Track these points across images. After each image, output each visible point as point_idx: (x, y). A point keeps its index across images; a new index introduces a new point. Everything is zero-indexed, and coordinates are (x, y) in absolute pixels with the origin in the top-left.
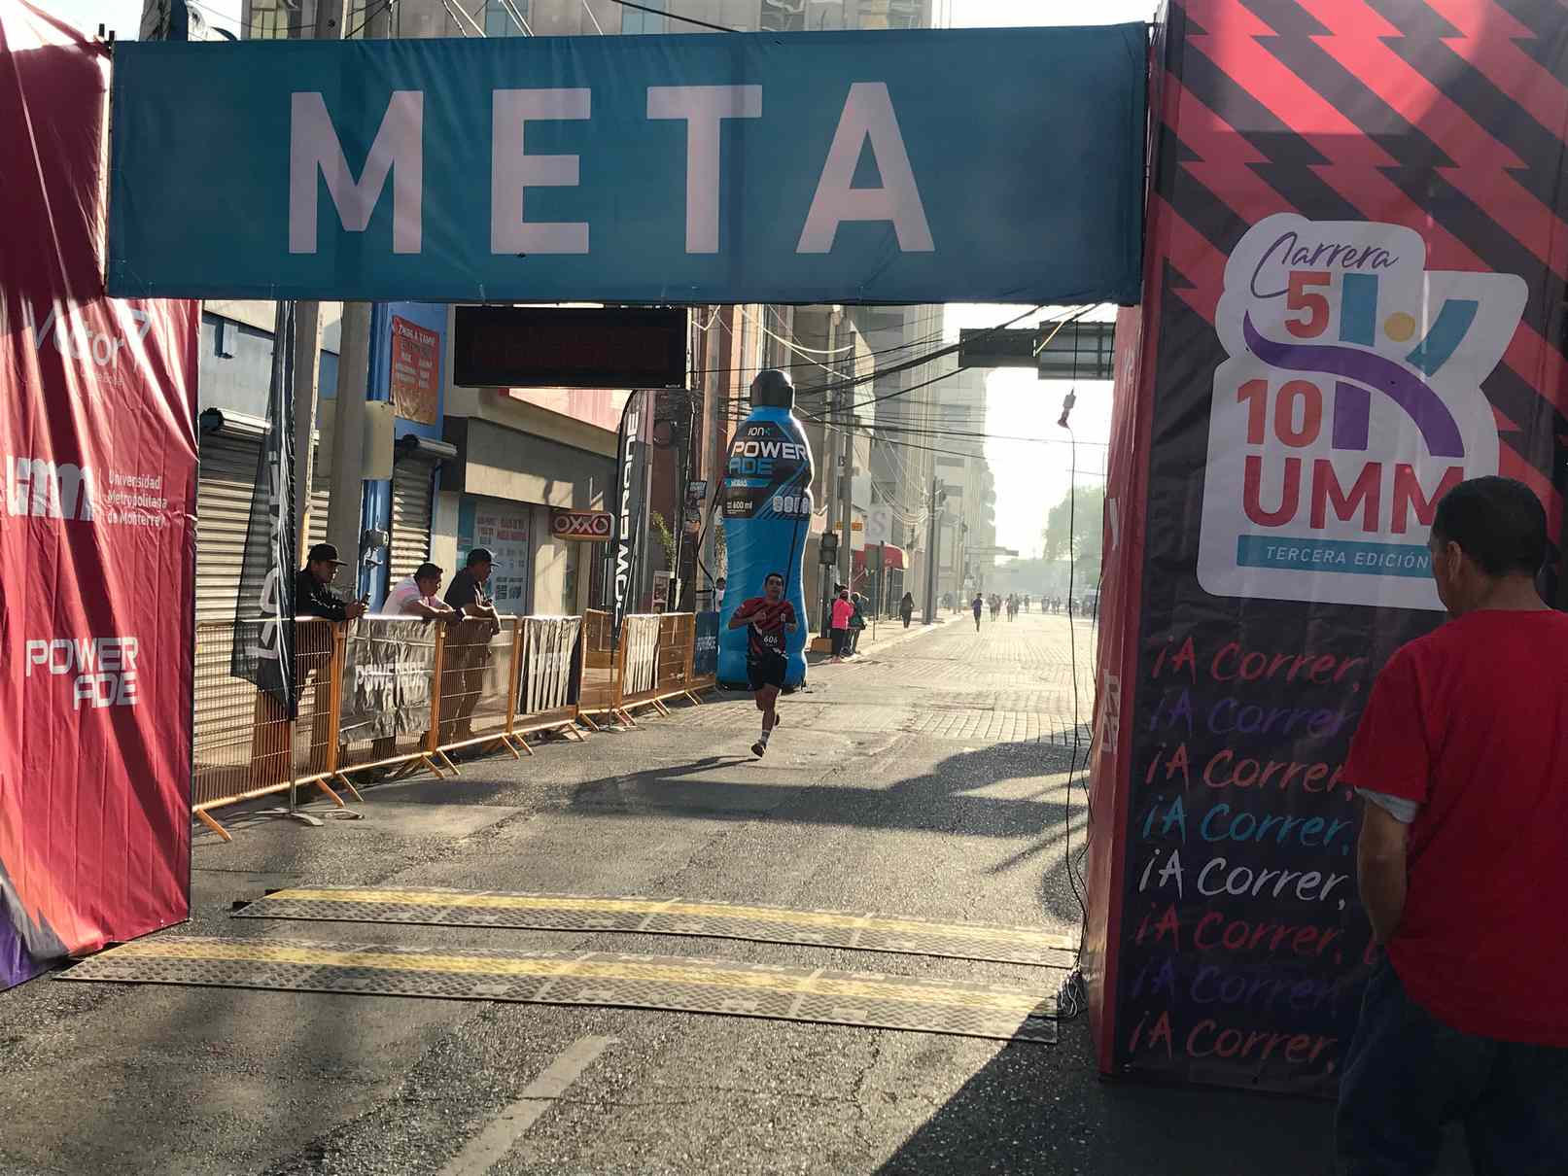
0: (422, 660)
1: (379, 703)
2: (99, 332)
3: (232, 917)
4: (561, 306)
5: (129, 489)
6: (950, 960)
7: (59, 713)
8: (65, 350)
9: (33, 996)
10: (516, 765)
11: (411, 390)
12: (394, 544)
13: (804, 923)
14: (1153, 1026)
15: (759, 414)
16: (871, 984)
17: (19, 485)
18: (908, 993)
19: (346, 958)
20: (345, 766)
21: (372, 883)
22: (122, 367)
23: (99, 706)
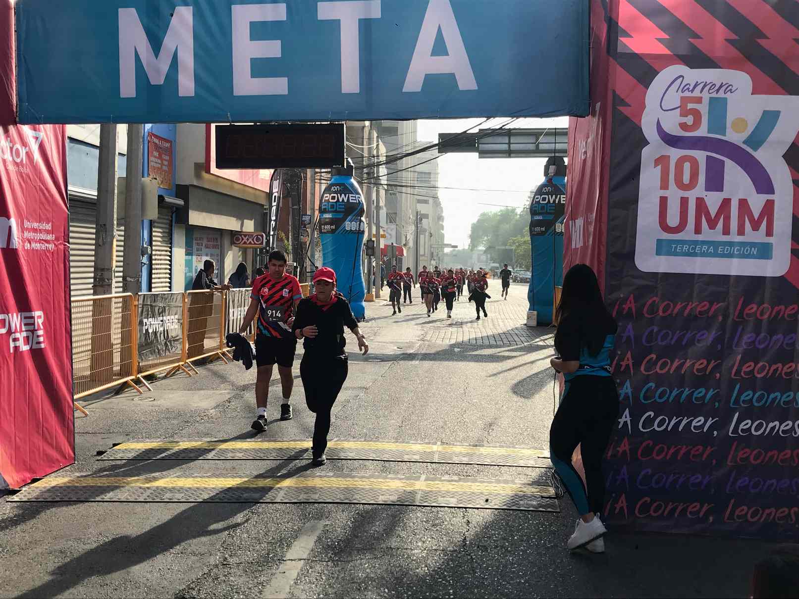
0: (176, 315)
1: (157, 338)
2: (15, 144)
3: (98, 460)
5: (35, 230)
6: (488, 467)
10: (227, 366)
12: (154, 253)
13: (408, 450)
14: (618, 503)
15: (335, 180)
16: (454, 483)
19: (167, 482)
20: (141, 372)
21: (169, 437)
22: (28, 163)
23: (24, 350)
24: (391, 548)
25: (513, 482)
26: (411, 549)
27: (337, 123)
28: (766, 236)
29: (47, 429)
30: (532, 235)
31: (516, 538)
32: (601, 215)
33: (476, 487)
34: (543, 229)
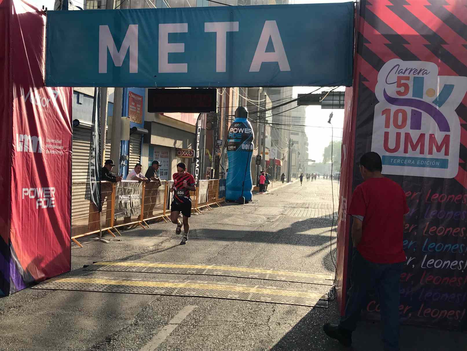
0: (139, 194)
1: (126, 207)
2: (43, 97)
3: (83, 270)
4: (179, 88)
5: (52, 144)
6: (296, 283)
7: (32, 210)
8: (33, 102)
9: (25, 294)
10: (167, 224)
11: (134, 113)
12: (130, 159)
13: (252, 272)
15: (237, 120)
16: (272, 290)
17: (20, 143)
18: (283, 293)
19: (117, 282)
20: (116, 225)
22: (50, 107)
23: (44, 208)
28: (445, 155)
29: (55, 251)
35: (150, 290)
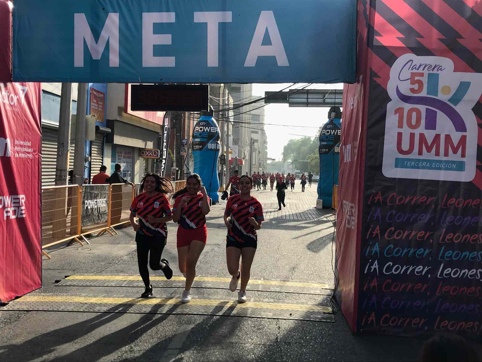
0: (105, 198)
1: (93, 212)
3: (56, 286)
5: (21, 146)
11: (96, 111)
12: (92, 160)
14: (370, 317)
16: (271, 303)
19: (98, 300)
20: (83, 233)
21: (99, 272)
22: (18, 105)
23: (12, 218)
24: (232, 342)
25: (307, 303)
26: (244, 343)
27: (204, 84)
28: (461, 157)
29: (25, 266)
30: (321, 154)
31: (308, 338)
32: (362, 143)
33: (284, 306)
34: (327, 150)
35: (138, 308)
